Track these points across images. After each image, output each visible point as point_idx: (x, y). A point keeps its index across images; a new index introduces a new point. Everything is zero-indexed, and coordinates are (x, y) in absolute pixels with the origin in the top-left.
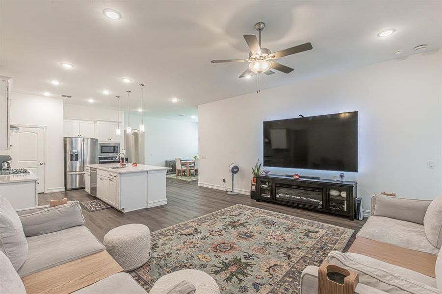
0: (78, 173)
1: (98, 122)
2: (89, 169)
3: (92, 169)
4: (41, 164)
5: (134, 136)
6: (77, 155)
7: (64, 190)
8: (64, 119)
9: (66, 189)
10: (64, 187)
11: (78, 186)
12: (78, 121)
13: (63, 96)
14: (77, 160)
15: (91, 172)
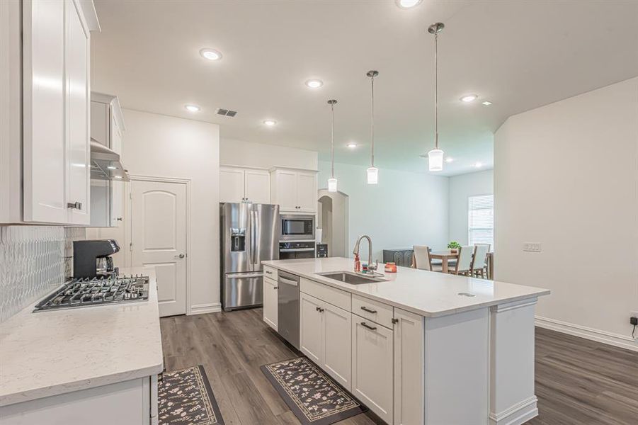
0: (240, 275)
1: (278, 171)
2: (275, 273)
3: (282, 274)
4: (181, 257)
5: (321, 204)
6: (242, 238)
7: (219, 309)
8: (220, 166)
9: (223, 307)
10: (220, 304)
11: (239, 304)
12: (242, 171)
13: (222, 112)
14: (242, 248)
15: (279, 281)
